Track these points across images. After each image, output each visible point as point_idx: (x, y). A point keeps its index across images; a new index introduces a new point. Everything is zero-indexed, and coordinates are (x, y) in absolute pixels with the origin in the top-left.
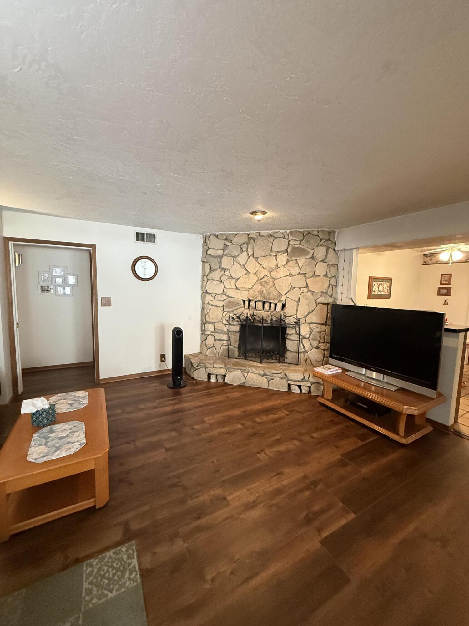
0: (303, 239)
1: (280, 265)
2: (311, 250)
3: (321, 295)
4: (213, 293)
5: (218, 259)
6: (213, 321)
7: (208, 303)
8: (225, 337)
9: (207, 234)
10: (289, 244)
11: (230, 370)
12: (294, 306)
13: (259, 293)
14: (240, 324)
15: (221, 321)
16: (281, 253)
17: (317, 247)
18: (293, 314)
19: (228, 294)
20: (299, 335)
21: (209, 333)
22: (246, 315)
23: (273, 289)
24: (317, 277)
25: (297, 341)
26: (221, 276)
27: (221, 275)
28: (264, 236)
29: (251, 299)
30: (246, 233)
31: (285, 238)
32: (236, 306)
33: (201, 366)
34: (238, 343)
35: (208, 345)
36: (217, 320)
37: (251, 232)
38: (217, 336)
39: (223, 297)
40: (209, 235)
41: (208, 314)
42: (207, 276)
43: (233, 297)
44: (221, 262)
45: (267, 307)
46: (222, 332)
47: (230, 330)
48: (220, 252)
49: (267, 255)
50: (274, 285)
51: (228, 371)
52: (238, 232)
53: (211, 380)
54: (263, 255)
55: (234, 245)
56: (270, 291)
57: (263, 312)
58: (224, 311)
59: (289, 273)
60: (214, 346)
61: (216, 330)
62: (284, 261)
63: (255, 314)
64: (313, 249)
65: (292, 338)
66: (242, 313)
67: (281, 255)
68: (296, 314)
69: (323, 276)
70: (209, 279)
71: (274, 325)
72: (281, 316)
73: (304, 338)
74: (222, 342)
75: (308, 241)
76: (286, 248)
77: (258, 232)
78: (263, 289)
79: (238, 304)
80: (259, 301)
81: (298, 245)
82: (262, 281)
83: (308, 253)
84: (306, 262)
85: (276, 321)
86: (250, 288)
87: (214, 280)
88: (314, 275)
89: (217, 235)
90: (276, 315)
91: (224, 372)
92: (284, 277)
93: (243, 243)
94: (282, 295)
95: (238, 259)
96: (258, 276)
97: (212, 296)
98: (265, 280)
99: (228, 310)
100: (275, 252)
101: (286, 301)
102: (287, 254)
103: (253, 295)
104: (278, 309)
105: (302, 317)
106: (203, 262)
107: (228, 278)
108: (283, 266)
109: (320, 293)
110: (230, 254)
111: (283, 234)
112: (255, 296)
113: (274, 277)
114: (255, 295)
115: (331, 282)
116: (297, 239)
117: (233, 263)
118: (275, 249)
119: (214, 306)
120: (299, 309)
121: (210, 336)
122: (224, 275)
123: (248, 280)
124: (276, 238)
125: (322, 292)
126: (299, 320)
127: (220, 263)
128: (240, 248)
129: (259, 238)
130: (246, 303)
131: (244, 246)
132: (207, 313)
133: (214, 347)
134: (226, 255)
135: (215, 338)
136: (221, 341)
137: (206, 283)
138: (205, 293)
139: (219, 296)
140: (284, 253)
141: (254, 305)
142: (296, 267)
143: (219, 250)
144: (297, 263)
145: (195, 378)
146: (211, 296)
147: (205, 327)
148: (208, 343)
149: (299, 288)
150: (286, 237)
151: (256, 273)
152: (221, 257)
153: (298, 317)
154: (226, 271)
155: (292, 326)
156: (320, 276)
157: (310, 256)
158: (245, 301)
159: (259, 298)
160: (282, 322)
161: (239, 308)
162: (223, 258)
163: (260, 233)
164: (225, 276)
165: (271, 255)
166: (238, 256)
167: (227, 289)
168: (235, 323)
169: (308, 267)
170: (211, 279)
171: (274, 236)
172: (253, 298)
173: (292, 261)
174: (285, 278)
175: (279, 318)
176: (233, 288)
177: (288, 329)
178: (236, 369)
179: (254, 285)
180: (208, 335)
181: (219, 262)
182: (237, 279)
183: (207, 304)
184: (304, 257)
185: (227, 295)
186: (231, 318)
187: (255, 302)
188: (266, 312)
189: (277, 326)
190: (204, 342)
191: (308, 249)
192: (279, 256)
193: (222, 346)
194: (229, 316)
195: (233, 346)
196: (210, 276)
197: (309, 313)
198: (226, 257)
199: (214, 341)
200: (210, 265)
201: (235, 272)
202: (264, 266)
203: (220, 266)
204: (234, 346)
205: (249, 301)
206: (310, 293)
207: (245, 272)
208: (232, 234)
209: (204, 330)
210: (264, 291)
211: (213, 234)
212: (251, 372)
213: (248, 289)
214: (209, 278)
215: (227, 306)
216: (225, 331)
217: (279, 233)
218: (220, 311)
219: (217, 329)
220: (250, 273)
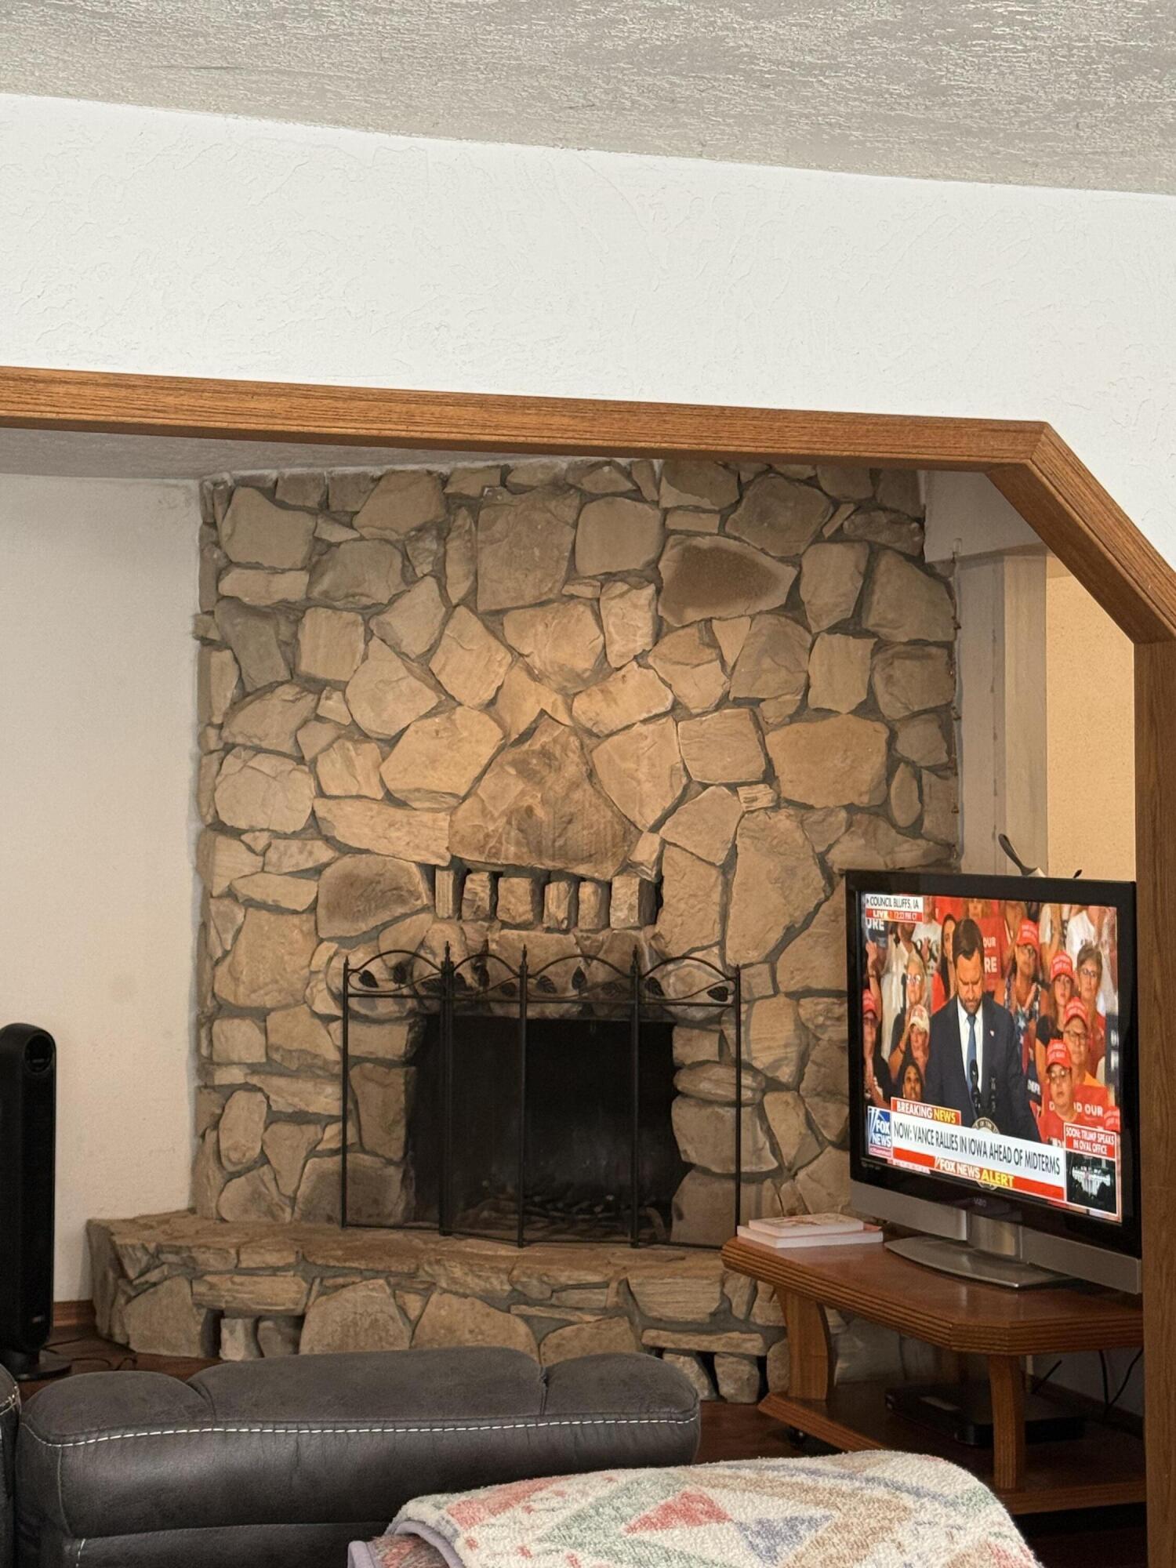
0: (739, 502)
1: (622, 656)
2: (780, 565)
3: (850, 825)
4: (252, 830)
5: (278, 624)
6: (256, 1000)
7: (231, 894)
8: (326, 1099)
9: (217, 477)
10: (666, 533)
11: (329, 1282)
12: (708, 895)
13: (509, 822)
14: (412, 1012)
15: (305, 1002)
16: (621, 587)
17: (812, 547)
18: (706, 943)
19: (342, 834)
20: (739, 1065)
21: (235, 1075)
22: (439, 960)
23: (584, 794)
24: (824, 718)
25: (728, 1104)
26: (299, 729)
27: (297, 721)
28: (532, 488)
29: (470, 856)
30: (429, 473)
31: (643, 500)
32: (385, 907)
33: (165, 1268)
34: (400, 1132)
35: (228, 1149)
36: (280, 991)
37: (460, 465)
38: (279, 1091)
39: (311, 853)
40: (230, 483)
41: (229, 959)
42: (221, 727)
43: (367, 851)
44: (298, 640)
45: (558, 907)
46: (308, 1068)
47: (352, 1051)
48: (291, 586)
49: (551, 596)
50: (591, 774)
51: (316, 1287)
52: (389, 467)
53: (222, 1355)
54: (529, 599)
55: (370, 544)
56: (569, 809)
57: (537, 934)
58: (322, 935)
59: (671, 697)
60: (264, 1159)
61: (277, 1057)
62: (640, 633)
63: (493, 946)
64: (795, 561)
65: (705, 1087)
66: (422, 944)
67: (622, 595)
68: (721, 944)
69: (851, 712)
70: (234, 746)
71: (602, 1013)
72: (637, 954)
73: (773, 1085)
74: (311, 1131)
75: (763, 516)
76: (652, 556)
77: (498, 466)
78: (533, 800)
79: (399, 893)
80: (517, 870)
81: (711, 534)
82: (527, 752)
83: (767, 581)
84: (755, 635)
85: (607, 986)
86: (462, 793)
87: (259, 750)
88: (803, 712)
89: (270, 484)
90: (609, 951)
91: (293, 1295)
92: (645, 721)
93: (421, 529)
94: (641, 832)
95: (389, 624)
96: (508, 719)
97: (250, 849)
98: (543, 747)
99: (340, 933)
100: (594, 577)
101: (664, 865)
102: (651, 590)
103: (481, 836)
104: (622, 914)
105: (753, 955)
106: (206, 642)
107: (339, 737)
108: (635, 658)
109: (843, 814)
110: (347, 596)
111: (627, 474)
112: (492, 843)
113: (589, 725)
114: (487, 836)
115: (903, 747)
116: (706, 503)
117: (362, 646)
118: (590, 564)
119: (262, 906)
120: (732, 917)
121: (240, 1097)
122: (319, 718)
123: (449, 747)
124: (594, 498)
125: (850, 808)
126: (735, 975)
127: (291, 647)
128: (398, 561)
129: (504, 497)
130: (445, 882)
131: (421, 545)
132: (226, 953)
133: (266, 1168)
134: (327, 602)
135: (269, 1106)
136: (304, 1127)
137: (215, 767)
138: (216, 829)
139: (287, 848)
140: (638, 587)
141: (485, 894)
142: (705, 666)
143: (283, 571)
144: (714, 644)
145: (132, 1346)
146: (243, 848)
147: (211, 1042)
148: (230, 1142)
149: (727, 785)
150: (648, 492)
151: (493, 702)
152: (293, 612)
153: (731, 959)
154: (323, 696)
155: (698, 1014)
156: (837, 713)
157: (778, 598)
158: (438, 873)
159: (511, 856)
160: (647, 993)
161: (405, 916)
162: (307, 621)
163: (506, 471)
164: (318, 725)
165: (572, 597)
166: (391, 602)
167: (331, 803)
168: (385, 1007)
169: (767, 663)
170: (245, 747)
171: (579, 490)
172: (481, 853)
173: (683, 627)
174: (651, 727)
175: (628, 971)
176: (366, 797)
177: (679, 1036)
178: (360, 1272)
179: (484, 772)
180: (230, 1090)
181: (287, 644)
182: (393, 741)
183: (220, 897)
184: (740, 607)
185: (334, 838)
186: (354, 980)
187: (495, 877)
188: (557, 935)
189: (617, 1016)
190: (211, 1136)
191: (766, 561)
192: (613, 603)
193: (312, 1153)
194: (346, 964)
195: (376, 1155)
196: (235, 729)
197: (791, 934)
198: (321, 610)
199: (266, 1129)
200: (236, 660)
201: (376, 702)
202: (536, 662)
203: (293, 671)
204: (380, 1152)
205: (462, 871)
206: (788, 817)
207: (430, 699)
208: (357, 477)
209: (210, 1057)
210: (540, 812)
211: (251, 478)
212: (445, 1291)
213: (453, 802)
214: (230, 741)
215: (336, 909)
216: (326, 1062)
217: (606, 469)
218: (296, 935)
219: (277, 1049)
220: (460, 704)
